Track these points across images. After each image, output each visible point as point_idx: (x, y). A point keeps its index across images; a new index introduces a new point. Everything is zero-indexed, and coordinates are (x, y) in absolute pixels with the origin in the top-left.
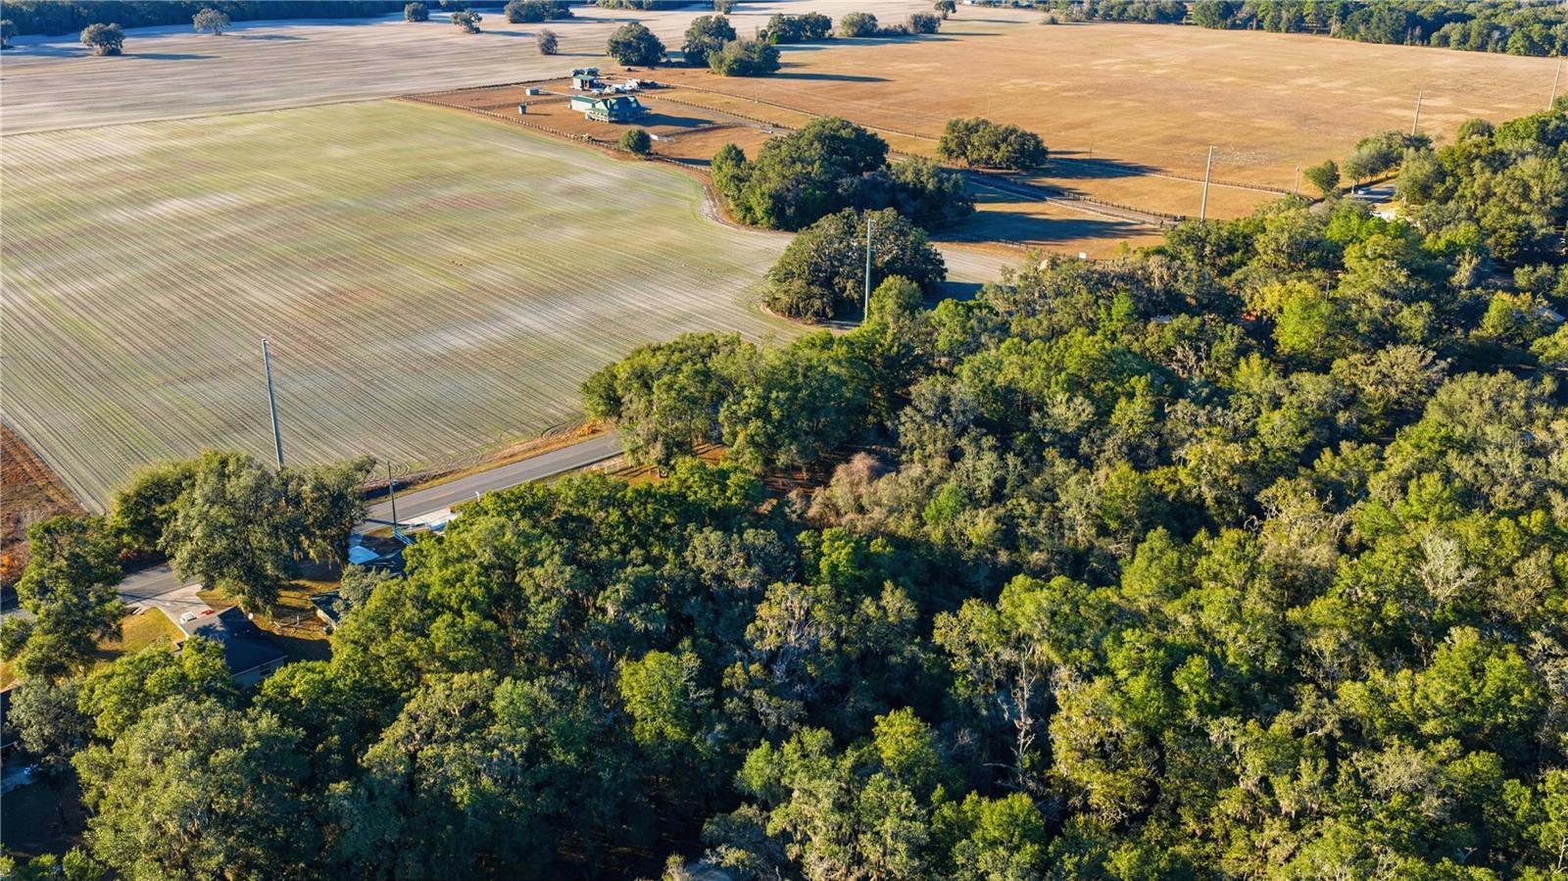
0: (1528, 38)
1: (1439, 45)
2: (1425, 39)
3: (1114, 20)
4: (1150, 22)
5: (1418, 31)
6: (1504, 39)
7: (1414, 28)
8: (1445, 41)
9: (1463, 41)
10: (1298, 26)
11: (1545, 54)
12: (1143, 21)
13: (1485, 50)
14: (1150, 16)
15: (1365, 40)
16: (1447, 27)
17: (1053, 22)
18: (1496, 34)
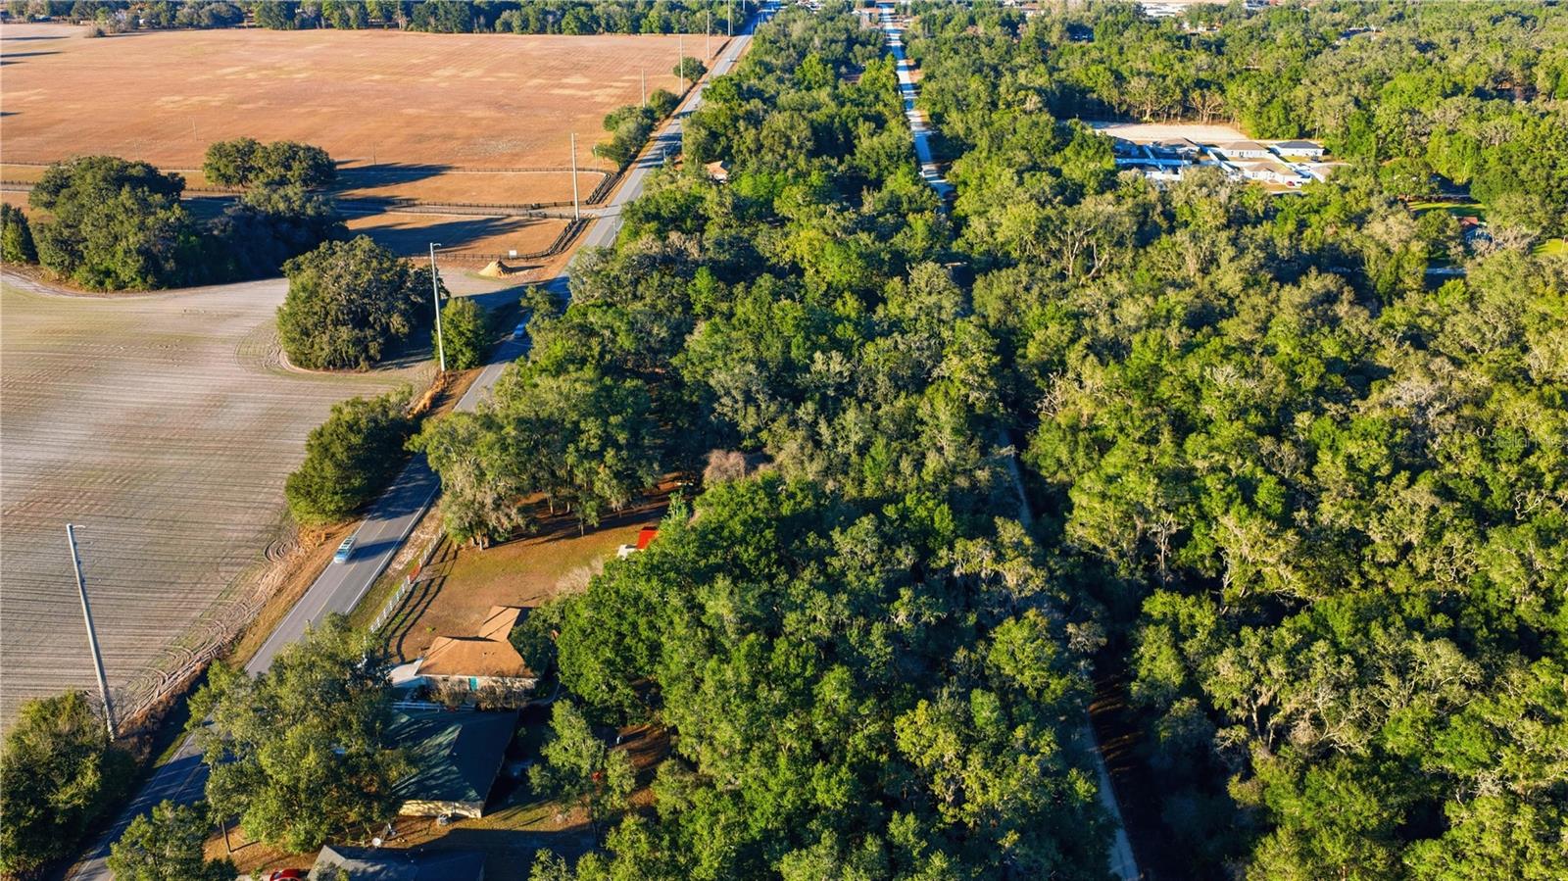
0: (577, 18)
1: (504, 31)
2: (490, 26)
3: (164, 28)
4: (207, 27)
5: (482, 20)
6: (557, 22)
7: (478, 17)
8: (508, 28)
9: (525, 27)
10: (365, 23)
11: (594, 32)
12: (199, 27)
13: (545, 32)
14: (206, 21)
15: (437, 31)
16: (506, 14)
17: (101, 34)
18: (550, 18)
